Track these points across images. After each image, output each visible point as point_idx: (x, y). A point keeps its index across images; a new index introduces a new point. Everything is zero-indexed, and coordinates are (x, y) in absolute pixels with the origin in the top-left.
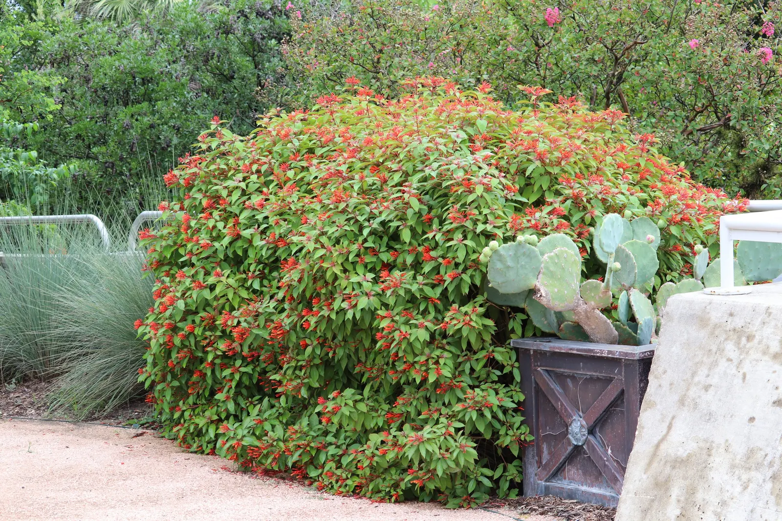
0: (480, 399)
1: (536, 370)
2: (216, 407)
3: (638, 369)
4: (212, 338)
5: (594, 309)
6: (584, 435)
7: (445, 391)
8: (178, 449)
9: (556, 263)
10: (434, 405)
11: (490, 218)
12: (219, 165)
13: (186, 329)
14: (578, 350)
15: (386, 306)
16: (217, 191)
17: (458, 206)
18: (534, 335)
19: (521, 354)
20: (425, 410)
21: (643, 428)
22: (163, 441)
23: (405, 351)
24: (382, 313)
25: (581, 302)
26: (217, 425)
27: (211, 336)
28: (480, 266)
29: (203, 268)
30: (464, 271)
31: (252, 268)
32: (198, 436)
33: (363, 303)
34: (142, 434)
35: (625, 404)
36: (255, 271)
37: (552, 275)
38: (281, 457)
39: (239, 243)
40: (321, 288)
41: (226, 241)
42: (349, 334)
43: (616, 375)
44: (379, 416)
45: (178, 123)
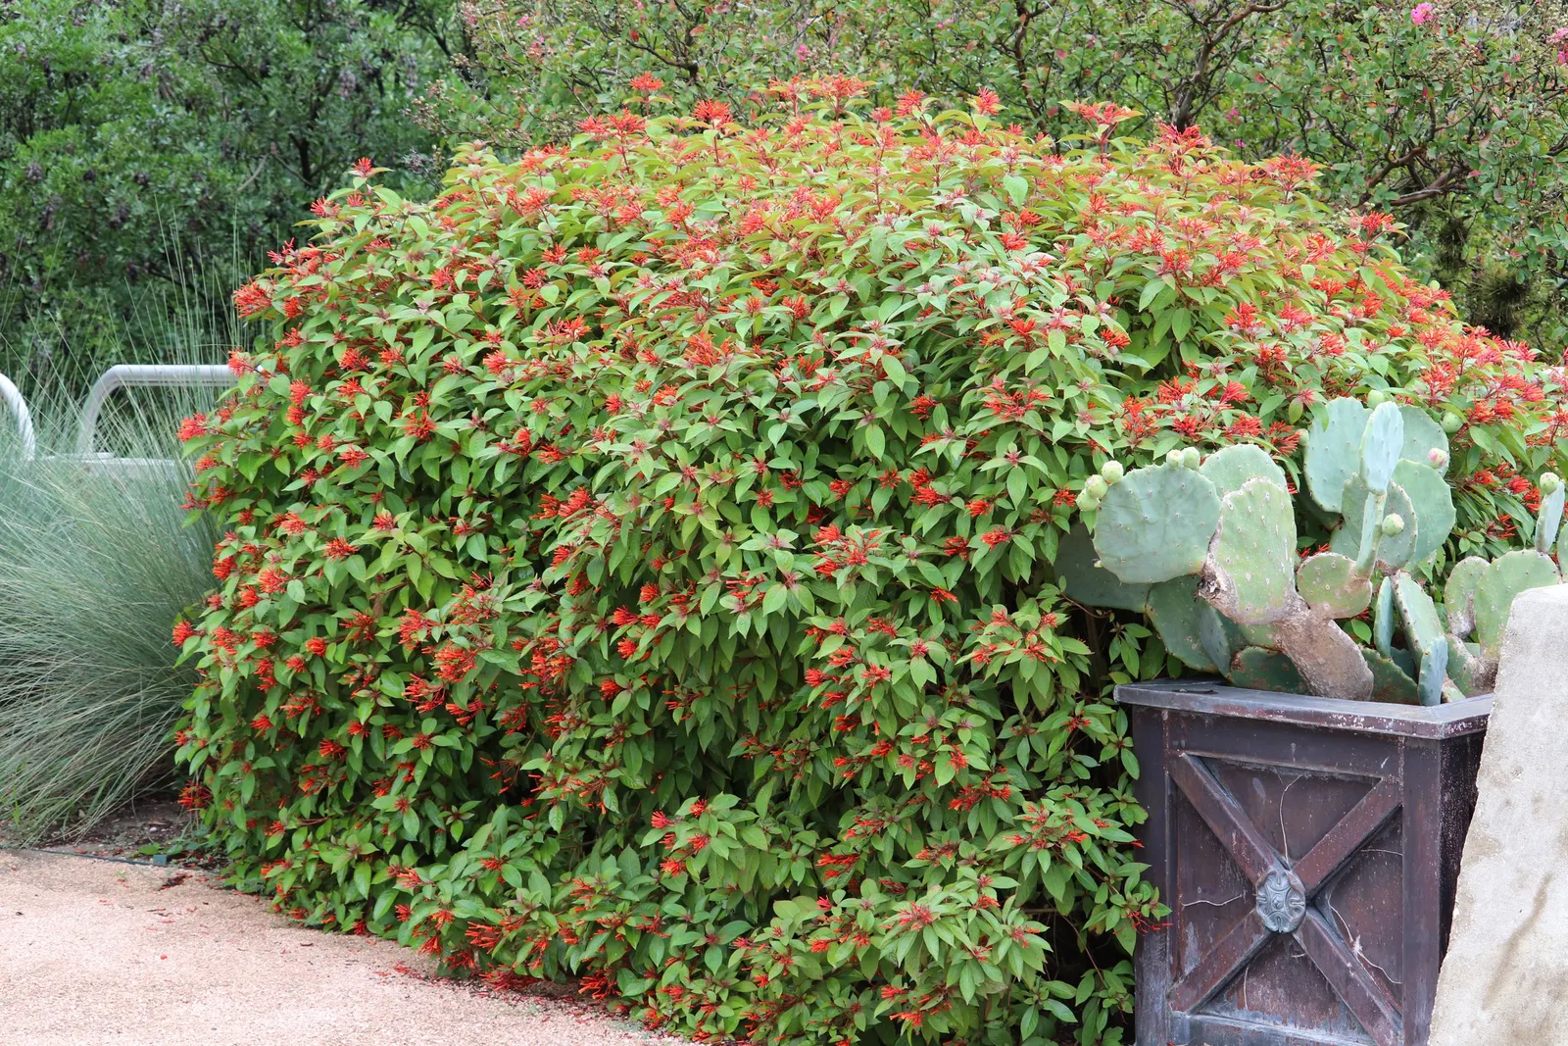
0: (1059, 823)
1: (1176, 757)
2: (369, 825)
3: (1439, 761)
4: (369, 668)
5: (1327, 619)
6: (1297, 909)
7: (971, 804)
8: (273, 918)
9: (1250, 514)
10: (939, 838)
11: (1080, 406)
12: (372, 267)
13: (305, 647)
14: (1287, 714)
15: (826, 606)
16: (368, 329)
17: (1003, 376)
18: (1164, 676)
19: (1138, 719)
20: (916, 848)
21: (1472, 901)
22: (232, 897)
23: (876, 713)
24: (820, 621)
25: (1298, 603)
26: (372, 865)
27: (364, 664)
28: (1054, 517)
29: (345, 508)
30: (1018, 526)
31: (463, 508)
32: (323, 888)
33: (776, 598)
34: (179, 881)
35: (1404, 840)
36: (469, 515)
37: (1240, 542)
38: (549, 950)
39: (431, 452)
40: (661, 564)
41: (402, 447)
42: (727, 669)
43: (1382, 772)
44: (794, 859)
45: (145, 170)
